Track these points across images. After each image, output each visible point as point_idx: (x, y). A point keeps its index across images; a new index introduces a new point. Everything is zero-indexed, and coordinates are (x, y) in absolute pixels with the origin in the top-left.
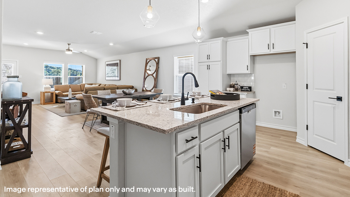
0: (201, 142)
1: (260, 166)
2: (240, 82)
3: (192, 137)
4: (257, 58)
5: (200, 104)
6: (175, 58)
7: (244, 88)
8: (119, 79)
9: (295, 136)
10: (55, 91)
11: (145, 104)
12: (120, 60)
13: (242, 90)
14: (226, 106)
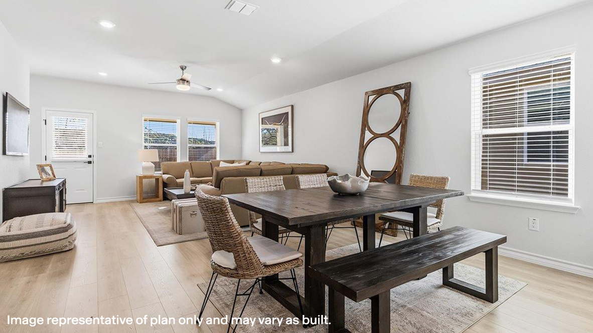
8: (291, 150)
10: (163, 174)
12: (292, 106)
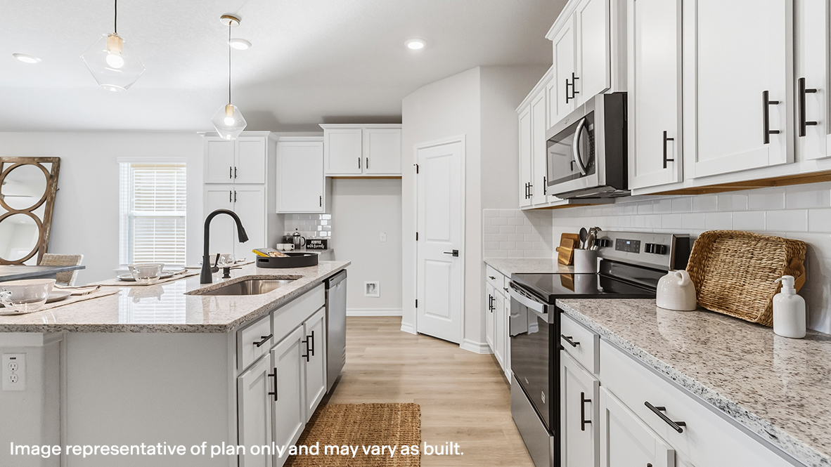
0: (273, 345)
1: (355, 382)
2: (303, 230)
3: (262, 337)
4: (338, 182)
5: (243, 279)
6: (121, 164)
7: (312, 242)
9: (398, 323)
11: (95, 291)
13: (310, 248)
14: (301, 276)
